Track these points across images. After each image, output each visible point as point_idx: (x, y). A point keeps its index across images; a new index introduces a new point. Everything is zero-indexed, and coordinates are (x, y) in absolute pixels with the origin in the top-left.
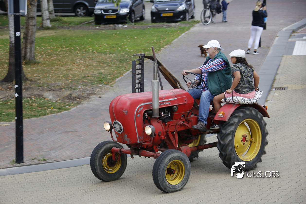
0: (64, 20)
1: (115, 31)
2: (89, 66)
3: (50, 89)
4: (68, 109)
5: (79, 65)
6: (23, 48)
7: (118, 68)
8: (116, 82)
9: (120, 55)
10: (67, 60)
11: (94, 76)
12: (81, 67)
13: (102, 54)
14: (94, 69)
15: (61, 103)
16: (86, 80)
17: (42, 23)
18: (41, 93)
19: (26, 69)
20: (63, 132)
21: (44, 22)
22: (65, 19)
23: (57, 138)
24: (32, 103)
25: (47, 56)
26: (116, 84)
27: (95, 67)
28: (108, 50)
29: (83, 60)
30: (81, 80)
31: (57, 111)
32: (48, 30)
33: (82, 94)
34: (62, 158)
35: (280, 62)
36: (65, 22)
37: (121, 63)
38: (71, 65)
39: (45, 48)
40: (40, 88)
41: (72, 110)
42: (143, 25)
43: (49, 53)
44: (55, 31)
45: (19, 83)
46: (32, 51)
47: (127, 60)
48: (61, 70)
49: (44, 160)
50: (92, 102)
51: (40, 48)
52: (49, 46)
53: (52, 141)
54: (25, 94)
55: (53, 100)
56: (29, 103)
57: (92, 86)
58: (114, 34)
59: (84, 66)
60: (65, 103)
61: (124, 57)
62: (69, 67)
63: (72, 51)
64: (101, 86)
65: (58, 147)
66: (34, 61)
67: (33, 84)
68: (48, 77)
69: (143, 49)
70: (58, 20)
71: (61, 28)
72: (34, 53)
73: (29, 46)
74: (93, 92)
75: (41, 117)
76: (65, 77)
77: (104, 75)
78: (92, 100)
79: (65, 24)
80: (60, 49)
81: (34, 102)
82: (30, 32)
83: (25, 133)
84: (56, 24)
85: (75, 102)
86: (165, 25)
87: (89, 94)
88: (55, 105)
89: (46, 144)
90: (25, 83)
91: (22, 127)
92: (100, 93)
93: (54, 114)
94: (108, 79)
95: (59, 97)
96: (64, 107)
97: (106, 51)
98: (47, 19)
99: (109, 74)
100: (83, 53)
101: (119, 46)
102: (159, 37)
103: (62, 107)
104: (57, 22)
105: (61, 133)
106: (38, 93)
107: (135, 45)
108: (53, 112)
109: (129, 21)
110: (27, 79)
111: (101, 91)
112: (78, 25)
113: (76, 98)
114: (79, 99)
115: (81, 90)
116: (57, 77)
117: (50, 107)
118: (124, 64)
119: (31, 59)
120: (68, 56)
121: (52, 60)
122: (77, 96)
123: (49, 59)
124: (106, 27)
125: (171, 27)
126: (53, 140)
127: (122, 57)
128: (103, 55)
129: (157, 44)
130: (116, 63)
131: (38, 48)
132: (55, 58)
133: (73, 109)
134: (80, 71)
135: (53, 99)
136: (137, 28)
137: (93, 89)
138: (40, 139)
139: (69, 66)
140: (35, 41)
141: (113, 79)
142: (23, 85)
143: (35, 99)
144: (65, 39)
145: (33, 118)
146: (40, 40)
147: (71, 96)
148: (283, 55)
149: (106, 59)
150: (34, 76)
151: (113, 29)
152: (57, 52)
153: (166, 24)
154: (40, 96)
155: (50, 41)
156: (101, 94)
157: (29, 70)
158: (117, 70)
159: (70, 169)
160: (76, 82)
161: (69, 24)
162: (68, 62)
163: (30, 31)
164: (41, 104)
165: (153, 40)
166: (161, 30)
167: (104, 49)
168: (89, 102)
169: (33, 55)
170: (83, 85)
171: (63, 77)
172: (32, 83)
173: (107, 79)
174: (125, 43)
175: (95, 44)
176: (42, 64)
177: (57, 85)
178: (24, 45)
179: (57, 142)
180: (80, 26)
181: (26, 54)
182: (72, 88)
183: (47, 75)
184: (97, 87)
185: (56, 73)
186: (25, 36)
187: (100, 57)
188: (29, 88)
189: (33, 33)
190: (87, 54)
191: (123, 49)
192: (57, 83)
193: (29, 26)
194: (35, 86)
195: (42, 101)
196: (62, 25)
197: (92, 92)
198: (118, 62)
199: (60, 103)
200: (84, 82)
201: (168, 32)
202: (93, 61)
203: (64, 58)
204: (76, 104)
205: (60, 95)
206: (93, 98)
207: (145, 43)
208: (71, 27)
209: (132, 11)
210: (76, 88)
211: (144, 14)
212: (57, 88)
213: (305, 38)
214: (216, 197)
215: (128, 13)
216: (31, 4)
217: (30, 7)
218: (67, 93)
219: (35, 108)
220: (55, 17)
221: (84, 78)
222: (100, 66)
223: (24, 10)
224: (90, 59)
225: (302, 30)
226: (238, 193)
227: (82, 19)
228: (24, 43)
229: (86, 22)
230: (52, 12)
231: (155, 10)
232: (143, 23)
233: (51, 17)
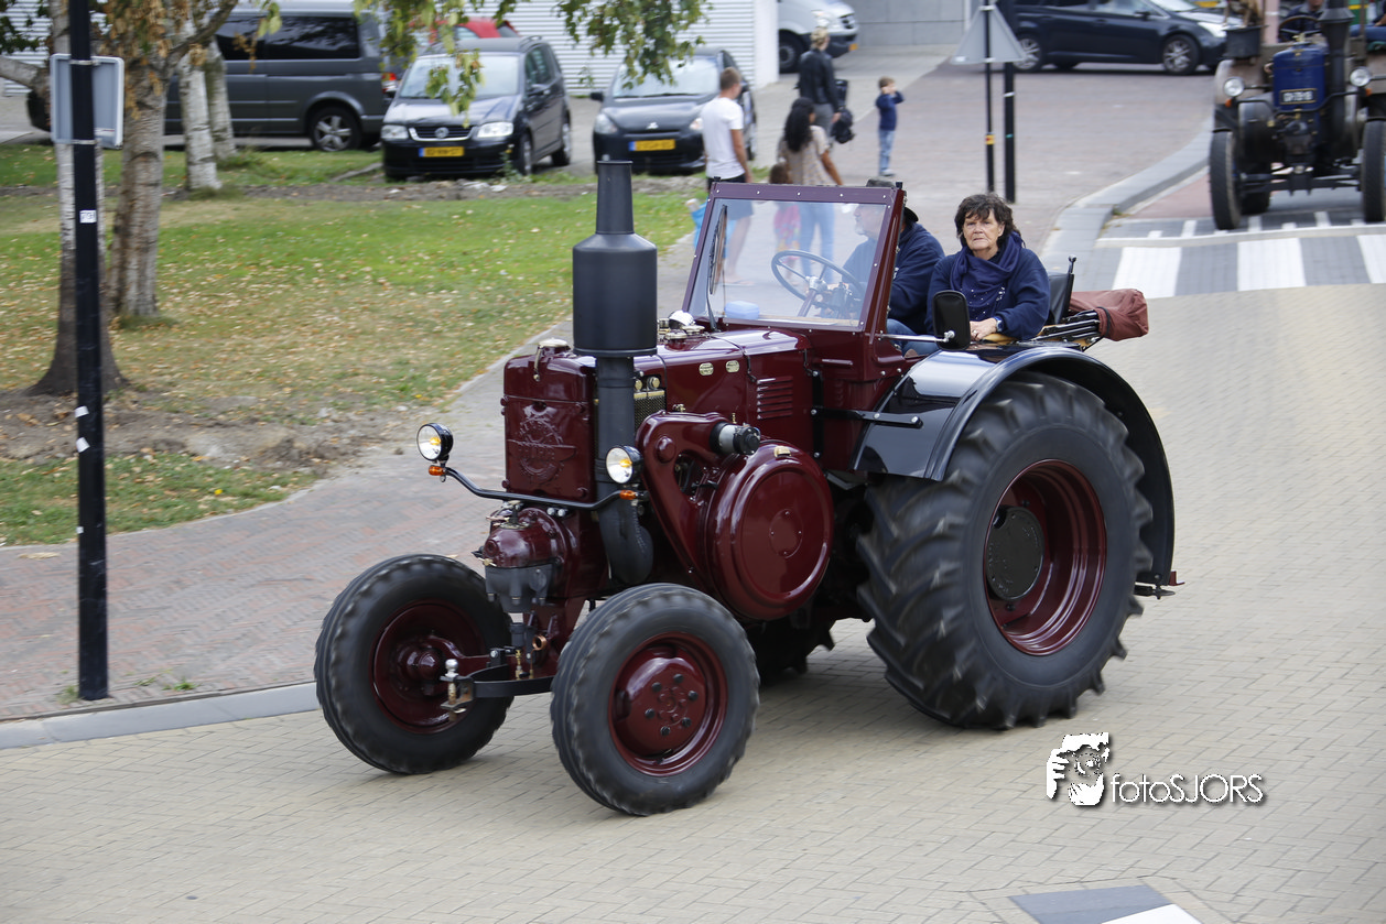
0: (270, 163)
1: (457, 206)
2: (361, 336)
3: (211, 419)
4: (278, 498)
5: (321, 332)
6: (110, 269)
7: (469, 344)
8: (460, 395)
9: (476, 295)
10: (277, 311)
11: (377, 371)
12: (331, 339)
13: (410, 290)
14: (378, 348)
15: (254, 472)
16: (349, 386)
17: (188, 175)
18: (176, 436)
19: (123, 349)
20: (260, 583)
21: (195, 170)
22: (275, 160)
23: (237, 606)
24: (142, 472)
25: (205, 299)
26: (459, 402)
27: (383, 340)
28: (431, 277)
29: (337, 311)
30: (331, 387)
31: (236, 502)
32: (208, 201)
33: (331, 440)
34: (253, 678)
36: (274, 173)
37: (480, 323)
38: (294, 330)
39: (198, 267)
40: (173, 418)
41: (292, 498)
42: (563, 185)
43: (211, 285)
44: (236, 205)
45: (93, 396)
46: (145, 280)
47: (501, 312)
48: (256, 351)
49: (186, 687)
50: (371, 471)
51: (179, 269)
52: (212, 262)
53: (217, 615)
54: (114, 438)
55: (225, 463)
56: (131, 472)
57: (369, 411)
58: (455, 217)
59: (342, 336)
60: (268, 472)
61: (491, 301)
62: (286, 338)
63: (298, 278)
64: (403, 408)
65: (238, 639)
66: (154, 316)
67: (149, 403)
68: (207, 375)
69: (561, 274)
70: (245, 165)
71: (257, 194)
72: (155, 286)
73: (133, 262)
74: (374, 434)
75: (175, 526)
76: (268, 377)
77: (416, 369)
78: (369, 462)
79: (272, 178)
80: (254, 271)
81: (151, 468)
82: (141, 210)
83: (113, 587)
84: (240, 178)
85: (305, 470)
86: (644, 185)
88: (229, 482)
89: (196, 626)
90: (117, 398)
91: (103, 566)
92: (401, 435)
93: (225, 516)
94: (430, 383)
95: (244, 452)
96: (262, 490)
97: (424, 280)
98: (204, 160)
99: (435, 366)
100: (340, 288)
101: (474, 262)
103: (255, 488)
104: (244, 170)
105: (252, 586)
106: (166, 436)
107: (533, 256)
108: (223, 508)
109: (513, 168)
110: (125, 382)
111: (403, 429)
112: (320, 181)
113: (308, 453)
114: (322, 457)
115: (329, 423)
116: (240, 378)
117: (211, 490)
119: (142, 308)
120: (280, 296)
121: (221, 311)
122: (314, 446)
123: (211, 308)
124: (426, 190)
125: (667, 192)
126: (218, 611)
127: (485, 302)
128: (413, 294)
130: (462, 323)
131: (170, 268)
132: (232, 304)
133: (297, 496)
134: (326, 355)
135: (223, 460)
136: (540, 196)
137: (372, 419)
138: (169, 607)
140: (161, 243)
141: (450, 385)
142: (109, 409)
143: (155, 458)
144: (272, 235)
145: (145, 531)
146: (179, 236)
147: (292, 447)
149: (424, 309)
150: (155, 371)
151: (450, 198)
152: (242, 281)
153: (650, 180)
154: (175, 447)
155: (216, 241)
156: (402, 440)
157: (134, 348)
158: (465, 350)
159: (282, 721)
160: (311, 395)
161: (290, 178)
162: (282, 319)
163: (139, 204)
164: (177, 478)
167: (416, 273)
168: (358, 470)
169: (149, 293)
170: (335, 405)
171: (260, 375)
172: (143, 397)
173: (425, 382)
174: (496, 250)
175: (384, 253)
176: (182, 328)
177: (238, 405)
178: (118, 256)
179: (236, 620)
180: (330, 188)
181: (122, 291)
182: (294, 419)
183: (203, 369)
184: (389, 413)
185: (234, 361)
186: (120, 222)
187: (401, 301)
188: (135, 417)
189: (152, 212)
190: (353, 292)
191: (488, 273)
192: (241, 397)
193: (134, 184)
194: (155, 409)
195: (183, 467)
196: (262, 181)
197: (370, 431)
198: (468, 321)
199: (249, 474)
200: (340, 393)
201: (657, 211)
202: (377, 316)
203: (267, 306)
204: (308, 476)
205: (249, 443)
206: (375, 456)
208: (294, 188)
209: (521, 133)
210: (311, 416)
211: (567, 144)
212: (238, 418)
213: (1155, 235)
214: (827, 824)
215: (509, 140)
216: (141, 105)
217: (136, 114)
218: (275, 435)
219: (153, 493)
220: (234, 152)
221: (339, 379)
222: (400, 334)
223: (112, 126)
224: (365, 309)
225: (1146, 208)
226: (906, 808)
227: (335, 162)
228: (118, 249)
229: (351, 169)
230: (223, 135)
231: (608, 129)
232: (565, 175)
233: (221, 155)
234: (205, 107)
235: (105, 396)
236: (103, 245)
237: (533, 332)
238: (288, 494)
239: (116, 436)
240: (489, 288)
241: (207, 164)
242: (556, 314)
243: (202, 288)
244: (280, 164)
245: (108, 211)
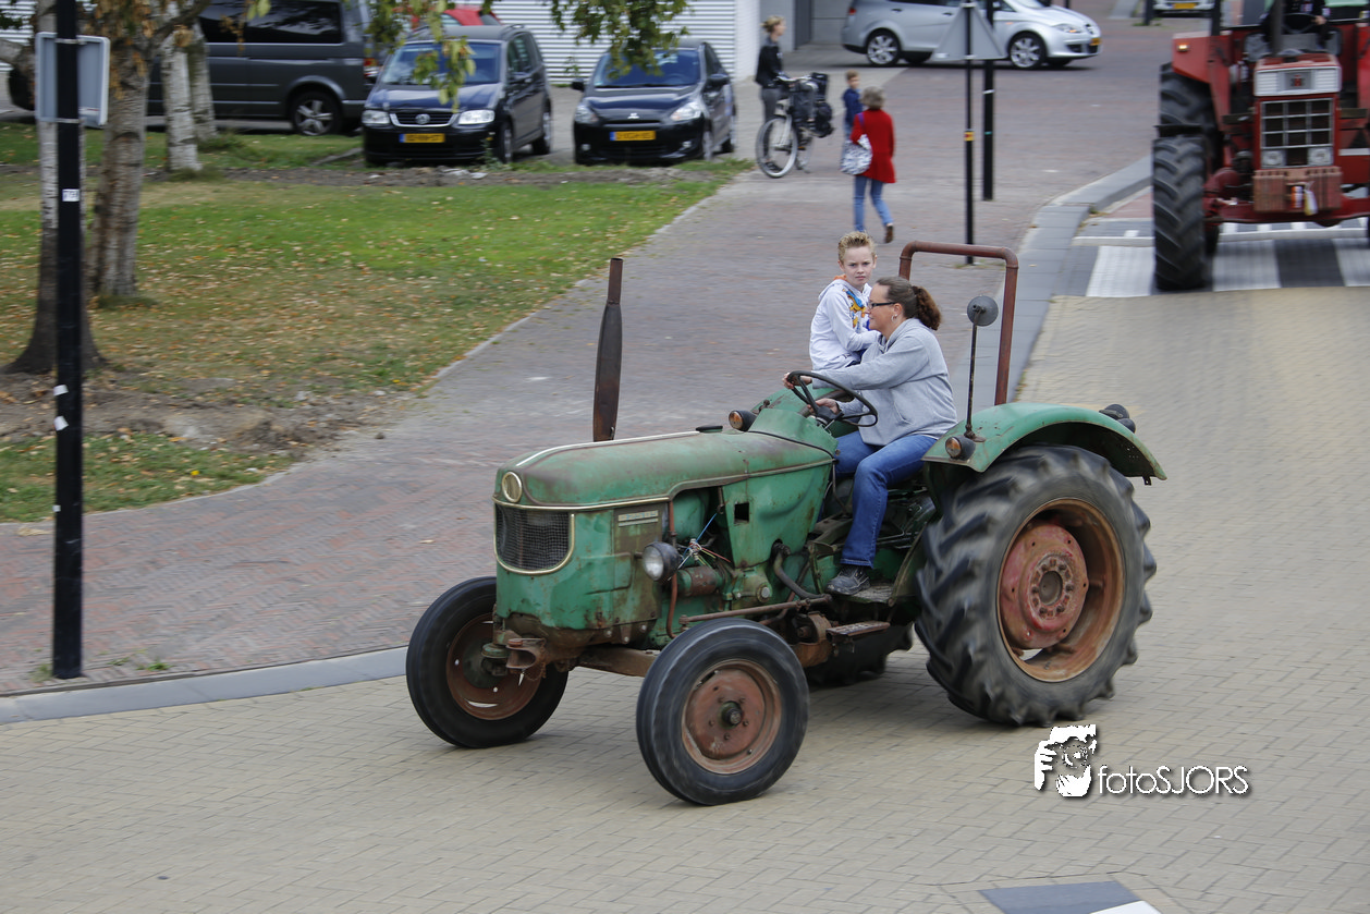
0: (250, 145)
1: (437, 192)
2: (340, 320)
3: (189, 400)
4: (254, 480)
5: (300, 315)
6: (90, 249)
7: (448, 330)
8: (437, 381)
9: (455, 282)
10: (256, 293)
11: (355, 355)
12: (309, 322)
13: (389, 276)
14: (357, 332)
15: (231, 454)
16: (327, 370)
17: (168, 155)
18: (154, 416)
19: (102, 327)
20: (236, 565)
21: (176, 151)
22: (256, 143)
23: (213, 587)
24: (120, 451)
25: (184, 280)
26: (437, 387)
27: (361, 324)
28: (410, 263)
29: (316, 295)
30: (308, 371)
31: (212, 484)
32: (188, 183)
33: (308, 423)
34: (227, 659)
35: (1043, 319)
36: (254, 155)
37: (458, 309)
38: (272, 312)
39: (177, 248)
40: (150, 398)
41: (269, 481)
42: (542, 174)
43: (190, 266)
44: (216, 187)
45: (72, 376)
46: (125, 260)
47: (479, 299)
49: (160, 667)
50: (347, 454)
52: (192, 243)
53: (192, 596)
54: (92, 418)
55: (201, 443)
56: (108, 451)
57: (347, 395)
58: (435, 203)
59: (321, 319)
60: (246, 454)
61: (470, 288)
62: (264, 321)
63: (278, 261)
64: (380, 393)
65: (213, 620)
66: (134, 296)
67: (127, 383)
68: (185, 356)
69: (539, 262)
71: (237, 177)
72: (134, 267)
73: (113, 242)
74: (351, 418)
75: (152, 506)
76: (247, 360)
77: (394, 354)
78: (345, 446)
79: (253, 161)
80: (233, 254)
81: (128, 448)
82: (122, 190)
83: (88, 566)
84: (220, 160)
85: (282, 453)
86: (624, 175)
87: (335, 425)
88: (206, 463)
89: (170, 606)
90: (95, 377)
91: (80, 544)
92: (379, 419)
93: (201, 497)
94: (407, 369)
95: (221, 434)
96: (239, 472)
97: (403, 266)
98: (186, 142)
99: (414, 352)
100: (319, 272)
101: (453, 248)
102: (603, 219)
103: (232, 470)
104: (224, 152)
105: (228, 567)
106: (144, 416)
107: (512, 243)
108: (198, 489)
109: (494, 156)
110: (103, 362)
111: (381, 414)
112: (301, 164)
113: (285, 436)
114: (298, 440)
115: (307, 406)
116: (218, 360)
117: (188, 470)
118: (469, 315)
119: (120, 288)
120: (259, 279)
121: (199, 293)
122: (292, 428)
123: (190, 289)
124: (405, 175)
125: (647, 183)
126: (193, 592)
127: (463, 289)
128: (391, 279)
129: (595, 243)
130: (441, 309)
131: (149, 248)
132: (211, 286)
133: (274, 478)
134: (304, 338)
135: (200, 441)
136: (520, 183)
137: (350, 403)
138: (144, 587)
139: (266, 319)
140: (140, 224)
141: (427, 370)
142: (87, 388)
143: (132, 437)
144: (252, 217)
145: (122, 511)
146: (159, 217)
147: (269, 429)
148: (1053, 295)
149: (403, 295)
150: (133, 351)
151: (430, 184)
152: (221, 263)
153: (630, 170)
154: (153, 427)
155: (195, 223)
156: (379, 425)
157: (112, 327)
158: (444, 336)
159: (256, 702)
160: (289, 378)
161: (270, 161)
162: (261, 302)
163: (120, 184)
164: (154, 459)
165: (579, 228)
166: (609, 191)
167: (395, 258)
168: (334, 453)
169: (128, 273)
170: (312, 388)
171: (238, 357)
172: (122, 377)
173: (403, 367)
174: (475, 237)
175: (363, 237)
176: (161, 309)
177: (216, 387)
178: (98, 235)
179: (210, 602)
180: (310, 172)
181: (101, 270)
182: (272, 401)
183: (181, 350)
184: (367, 397)
185: (213, 343)
186: (100, 202)
187: (380, 287)
188: (112, 397)
189: (133, 192)
190: (332, 276)
191: (468, 260)
192: (218, 379)
193: (115, 164)
194: (132, 389)
195: (160, 448)
196: (243, 163)
197: (348, 415)
198: (446, 307)
199: (226, 456)
200: (318, 377)
201: (637, 201)
202: (355, 300)
203: (245, 288)
204: (285, 459)
205: (227, 425)
206: (351, 440)
207: (548, 239)
208: (274, 171)
209: (503, 119)
210: (289, 399)
211: (547, 132)
212: (218, 399)
213: (1131, 234)
214: (798, 815)
215: (490, 127)
216: (125, 85)
217: (120, 95)
218: (253, 417)
219: (130, 473)
220: (215, 135)
221: (318, 362)
222: (378, 319)
223: (97, 106)
224: (345, 293)
225: (1123, 207)
226: (877, 800)
227: (317, 146)
228: (97, 229)
229: (331, 154)
230: (204, 117)
231: (587, 117)
232: (545, 164)
233: (201, 136)
234: (185, 88)
235: (84, 376)
236: (84, 224)
237: (511, 319)
238: (263, 477)
239: (93, 415)
240: (467, 275)
241: (188, 146)
242: (534, 302)
243: (181, 269)
244: (262, 147)
245: (88, 191)
